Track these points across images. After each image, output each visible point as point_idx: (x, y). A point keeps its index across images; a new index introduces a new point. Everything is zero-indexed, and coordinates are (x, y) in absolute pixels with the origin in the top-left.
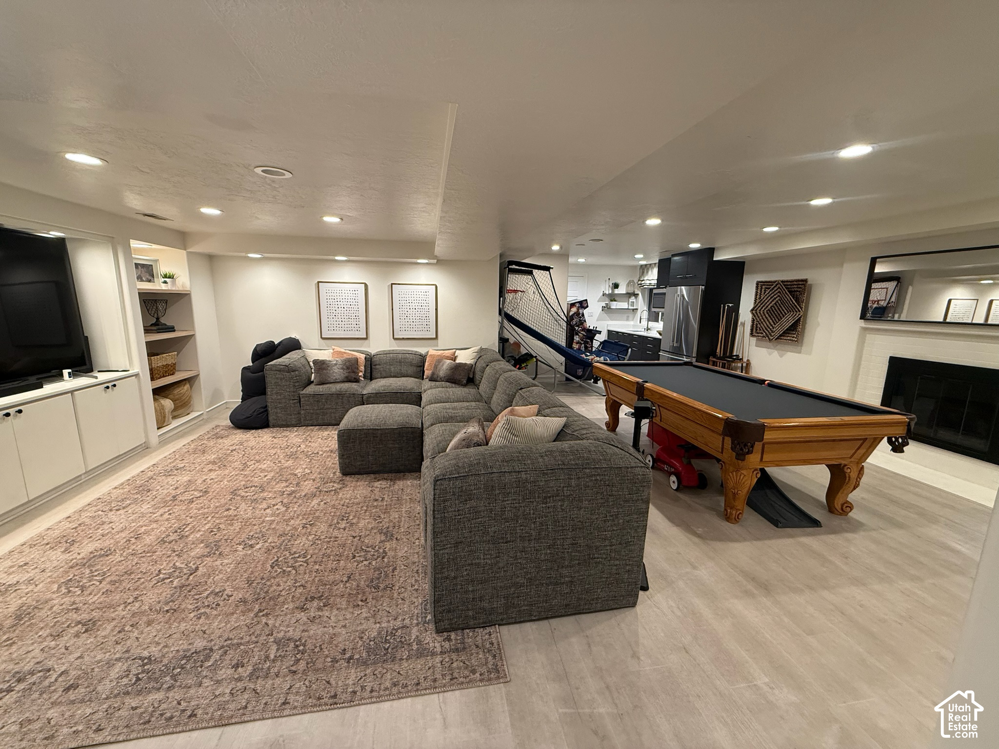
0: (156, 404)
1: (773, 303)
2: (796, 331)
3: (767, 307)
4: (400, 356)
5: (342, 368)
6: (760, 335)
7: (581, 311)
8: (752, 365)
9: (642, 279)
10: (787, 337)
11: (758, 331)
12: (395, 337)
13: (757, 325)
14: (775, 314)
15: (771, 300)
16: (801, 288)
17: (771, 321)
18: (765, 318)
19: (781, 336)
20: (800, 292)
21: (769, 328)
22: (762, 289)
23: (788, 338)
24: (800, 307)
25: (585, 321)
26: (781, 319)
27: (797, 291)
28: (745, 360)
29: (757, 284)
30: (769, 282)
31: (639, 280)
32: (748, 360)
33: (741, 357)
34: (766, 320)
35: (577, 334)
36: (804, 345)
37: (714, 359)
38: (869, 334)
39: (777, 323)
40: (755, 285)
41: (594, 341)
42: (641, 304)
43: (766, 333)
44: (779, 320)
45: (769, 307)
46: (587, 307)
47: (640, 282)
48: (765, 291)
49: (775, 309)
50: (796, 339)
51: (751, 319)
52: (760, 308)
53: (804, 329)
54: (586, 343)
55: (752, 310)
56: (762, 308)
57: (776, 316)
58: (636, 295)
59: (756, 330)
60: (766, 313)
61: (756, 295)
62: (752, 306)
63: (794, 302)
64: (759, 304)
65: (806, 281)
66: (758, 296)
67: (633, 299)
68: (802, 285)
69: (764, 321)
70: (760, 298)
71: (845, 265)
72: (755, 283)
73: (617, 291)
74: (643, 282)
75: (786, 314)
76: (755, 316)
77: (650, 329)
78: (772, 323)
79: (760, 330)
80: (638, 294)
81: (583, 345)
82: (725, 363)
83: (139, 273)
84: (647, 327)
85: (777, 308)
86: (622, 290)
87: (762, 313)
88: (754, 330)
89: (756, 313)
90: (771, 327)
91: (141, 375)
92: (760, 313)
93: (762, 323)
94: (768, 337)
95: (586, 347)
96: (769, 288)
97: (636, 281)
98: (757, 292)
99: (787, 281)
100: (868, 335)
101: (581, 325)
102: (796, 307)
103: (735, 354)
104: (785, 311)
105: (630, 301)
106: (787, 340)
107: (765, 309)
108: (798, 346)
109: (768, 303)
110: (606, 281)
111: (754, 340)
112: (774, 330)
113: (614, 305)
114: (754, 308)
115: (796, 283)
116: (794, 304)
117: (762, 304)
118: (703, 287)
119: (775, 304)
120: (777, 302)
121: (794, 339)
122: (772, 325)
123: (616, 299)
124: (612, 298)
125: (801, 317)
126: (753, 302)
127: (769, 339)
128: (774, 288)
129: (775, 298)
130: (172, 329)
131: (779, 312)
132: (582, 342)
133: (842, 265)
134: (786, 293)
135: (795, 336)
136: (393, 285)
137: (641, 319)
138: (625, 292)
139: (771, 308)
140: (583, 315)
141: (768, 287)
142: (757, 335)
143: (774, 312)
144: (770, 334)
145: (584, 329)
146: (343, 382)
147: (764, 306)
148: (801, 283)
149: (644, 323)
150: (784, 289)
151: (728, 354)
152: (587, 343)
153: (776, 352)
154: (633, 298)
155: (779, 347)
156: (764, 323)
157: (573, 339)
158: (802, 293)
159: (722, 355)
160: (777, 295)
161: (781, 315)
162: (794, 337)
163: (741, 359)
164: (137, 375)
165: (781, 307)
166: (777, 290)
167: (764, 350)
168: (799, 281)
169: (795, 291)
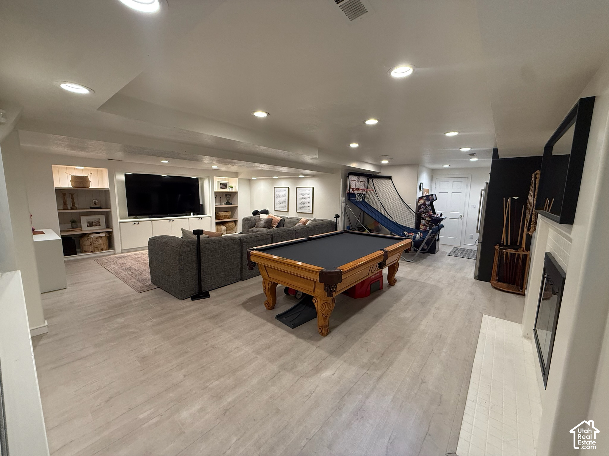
0: (217, 227)
4: (293, 220)
5: (265, 222)
12: (297, 212)
35: (423, 219)
83: (221, 186)
91: (212, 217)
130: (231, 204)
136: (297, 188)
145: (429, 216)
146: (263, 227)
157: (421, 223)
164: (211, 217)
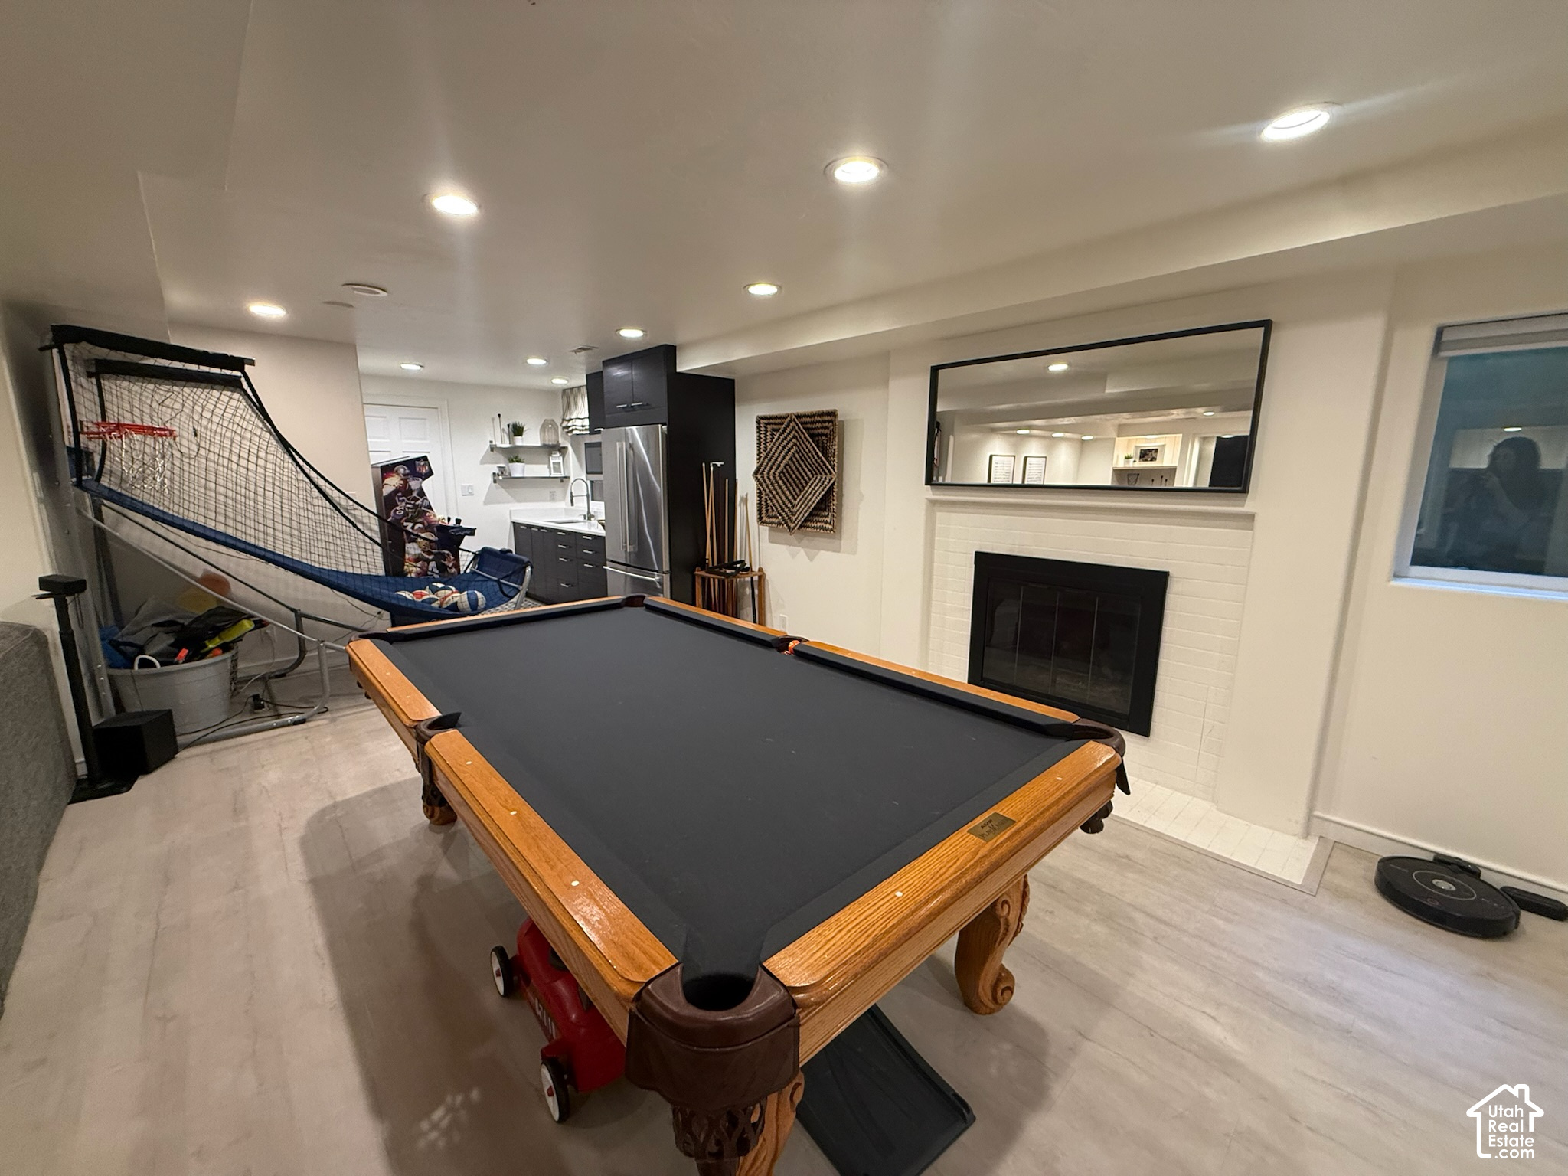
1: (788, 458)
2: (830, 510)
3: (779, 465)
6: (773, 520)
7: (414, 484)
8: (767, 578)
9: (567, 418)
10: (817, 522)
11: (770, 513)
13: (766, 501)
14: (793, 479)
15: (783, 453)
16: (826, 428)
17: (787, 493)
18: (778, 488)
19: (806, 520)
20: (826, 435)
21: (786, 506)
22: (766, 431)
23: (819, 524)
24: (831, 465)
25: (429, 507)
26: (804, 488)
27: (823, 435)
28: (755, 569)
29: (758, 422)
30: (776, 418)
31: (564, 420)
32: (760, 570)
33: (748, 565)
34: (780, 491)
35: (412, 540)
36: (844, 536)
37: (703, 573)
38: (940, 511)
39: (798, 496)
40: (755, 425)
41: (460, 552)
42: (574, 465)
43: (783, 518)
44: (801, 491)
45: (782, 465)
46: (430, 473)
47: (564, 424)
48: (772, 435)
49: (792, 470)
50: (830, 527)
51: (755, 491)
52: (768, 469)
53: (840, 505)
54: (440, 558)
55: (756, 473)
56: (771, 469)
57: (795, 482)
58: (562, 450)
59: (767, 511)
60: (778, 478)
61: (759, 444)
62: (754, 466)
63: (821, 455)
64: (766, 461)
65: (833, 414)
66: (762, 446)
67: (556, 458)
68: (829, 422)
69: (778, 493)
70: (766, 448)
71: (892, 383)
72: (755, 420)
73: (519, 441)
74: (570, 424)
75: (810, 479)
76: (762, 485)
77: (593, 516)
78: (790, 498)
79: (773, 511)
80: (565, 448)
81: (433, 564)
82: (723, 581)
84: (589, 512)
85: (794, 468)
86: (532, 438)
87: (771, 477)
88: (764, 511)
89: (763, 477)
90: (789, 505)
92: (768, 478)
93: (774, 496)
94: (786, 523)
95: (442, 568)
96: (777, 430)
97: (558, 421)
98: (759, 439)
99: (805, 416)
100: (938, 514)
101: (419, 516)
102: (825, 465)
103: (738, 559)
104: (809, 473)
105: (552, 461)
106: (817, 528)
107: (776, 470)
108: (834, 538)
109: (780, 459)
110: (493, 419)
111: (765, 529)
112: (795, 509)
113: (517, 470)
114: (758, 468)
115: (819, 419)
116: (820, 458)
117: (769, 461)
118: (665, 427)
119: (791, 459)
120: (794, 455)
121: (827, 526)
122: (790, 501)
123: (521, 456)
124: (514, 455)
125: (833, 484)
126: (756, 457)
127: (789, 527)
128: (785, 429)
129: (789, 450)
131: (799, 476)
132: (431, 557)
133: (885, 383)
134: (805, 438)
135: (829, 520)
137: (572, 497)
138: (539, 444)
139: (785, 467)
140: (421, 493)
141: (775, 427)
142: (768, 520)
143: (791, 476)
144: (789, 518)
145: (429, 527)
147: (773, 464)
148: (826, 418)
149: (581, 504)
150: (802, 431)
151: (726, 562)
152: (444, 557)
153: (802, 551)
154: (558, 455)
155: (805, 541)
156: (777, 496)
157: (403, 551)
158: (830, 437)
159: (715, 564)
160: (791, 443)
161: (803, 481)
162: (826, 522)
163: (747, 569)
165: (801, 466)
166: (790, 432)
167: (784, 547)
168: (822, 414)
169: (819, 435)
